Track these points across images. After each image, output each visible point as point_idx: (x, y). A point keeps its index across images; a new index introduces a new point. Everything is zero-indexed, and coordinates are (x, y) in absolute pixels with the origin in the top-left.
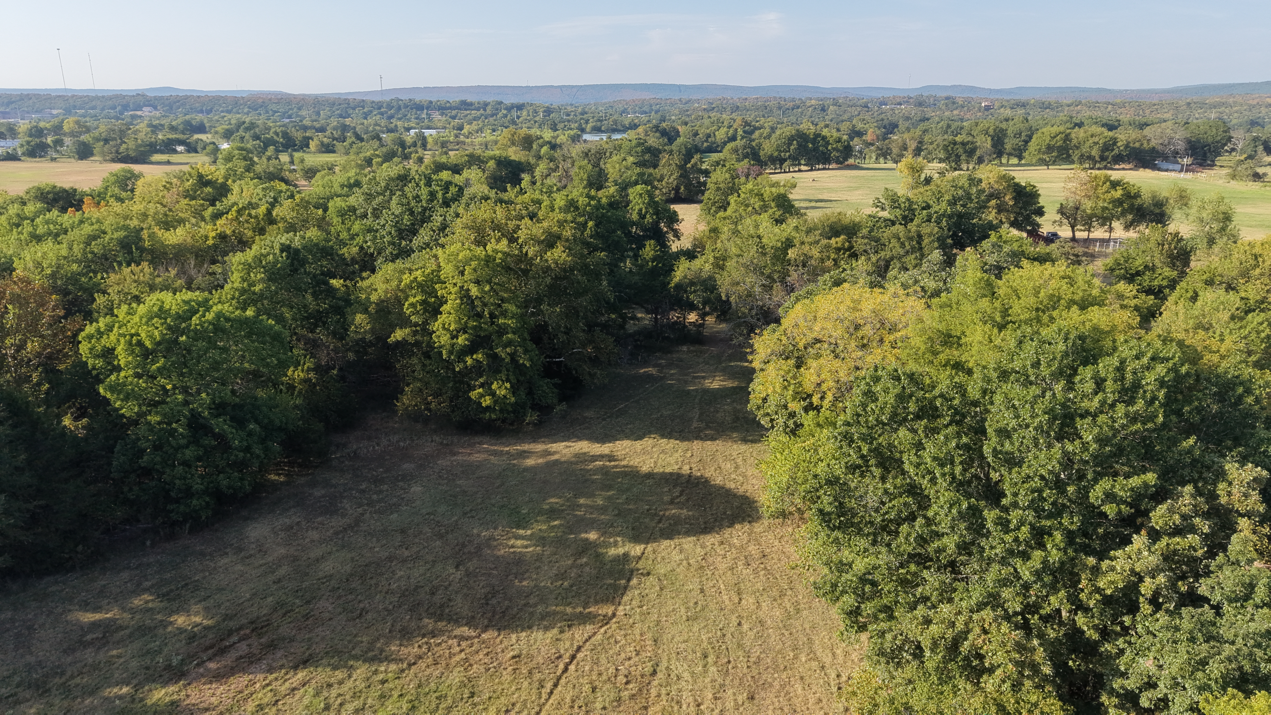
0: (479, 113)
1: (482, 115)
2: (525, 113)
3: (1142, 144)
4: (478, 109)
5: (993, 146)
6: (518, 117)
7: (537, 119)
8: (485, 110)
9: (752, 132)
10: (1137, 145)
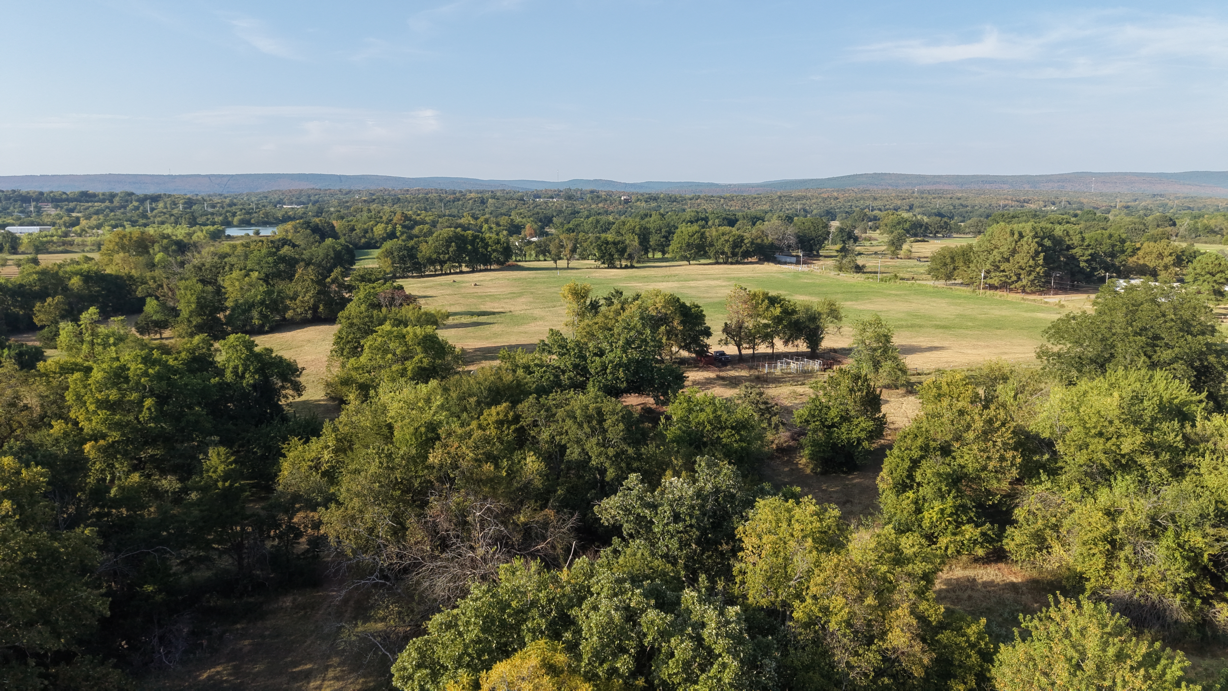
0: (103, 205)
1: (107, 207)
2: (161, 205)
3: (763, 240)
4: (103, 201)
5: (641, 243)
6: (152, 209)
7: (175, 211)
8: (111, 202)
9: (412, 228)
10: (759, 241)
